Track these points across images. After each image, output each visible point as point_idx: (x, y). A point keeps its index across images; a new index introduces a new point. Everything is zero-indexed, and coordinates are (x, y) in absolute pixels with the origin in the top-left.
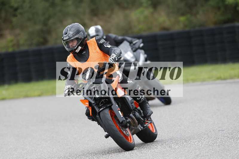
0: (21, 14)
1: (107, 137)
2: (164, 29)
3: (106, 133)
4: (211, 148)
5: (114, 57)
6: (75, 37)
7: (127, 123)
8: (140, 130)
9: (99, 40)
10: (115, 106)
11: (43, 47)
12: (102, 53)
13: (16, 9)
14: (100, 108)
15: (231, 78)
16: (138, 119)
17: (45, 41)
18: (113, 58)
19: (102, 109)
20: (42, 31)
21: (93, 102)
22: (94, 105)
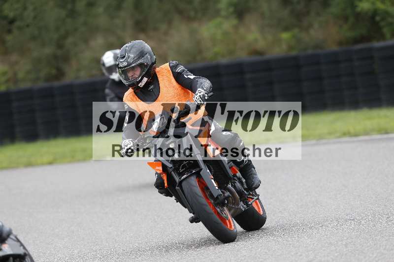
0: (20, 28)
1: (193, 221)
2: (257, 52)
3: (192, 215)
4: (333, 248)
5: (202, 93)
6: (139, 62)
7: (225, 199)
8: (243, 209)
9: (176, 66)
10: (206, 173)
11: (56, 84)
12: (180, 88)
13: (12, 22)
14: (181, 175)
15: (366, 133)
16: (240, 193)
17: (60, 74)
18: (200, 96)
19: (185, 176)
20: (55, 57)
21: (170, 165)
22: (171, 170)
